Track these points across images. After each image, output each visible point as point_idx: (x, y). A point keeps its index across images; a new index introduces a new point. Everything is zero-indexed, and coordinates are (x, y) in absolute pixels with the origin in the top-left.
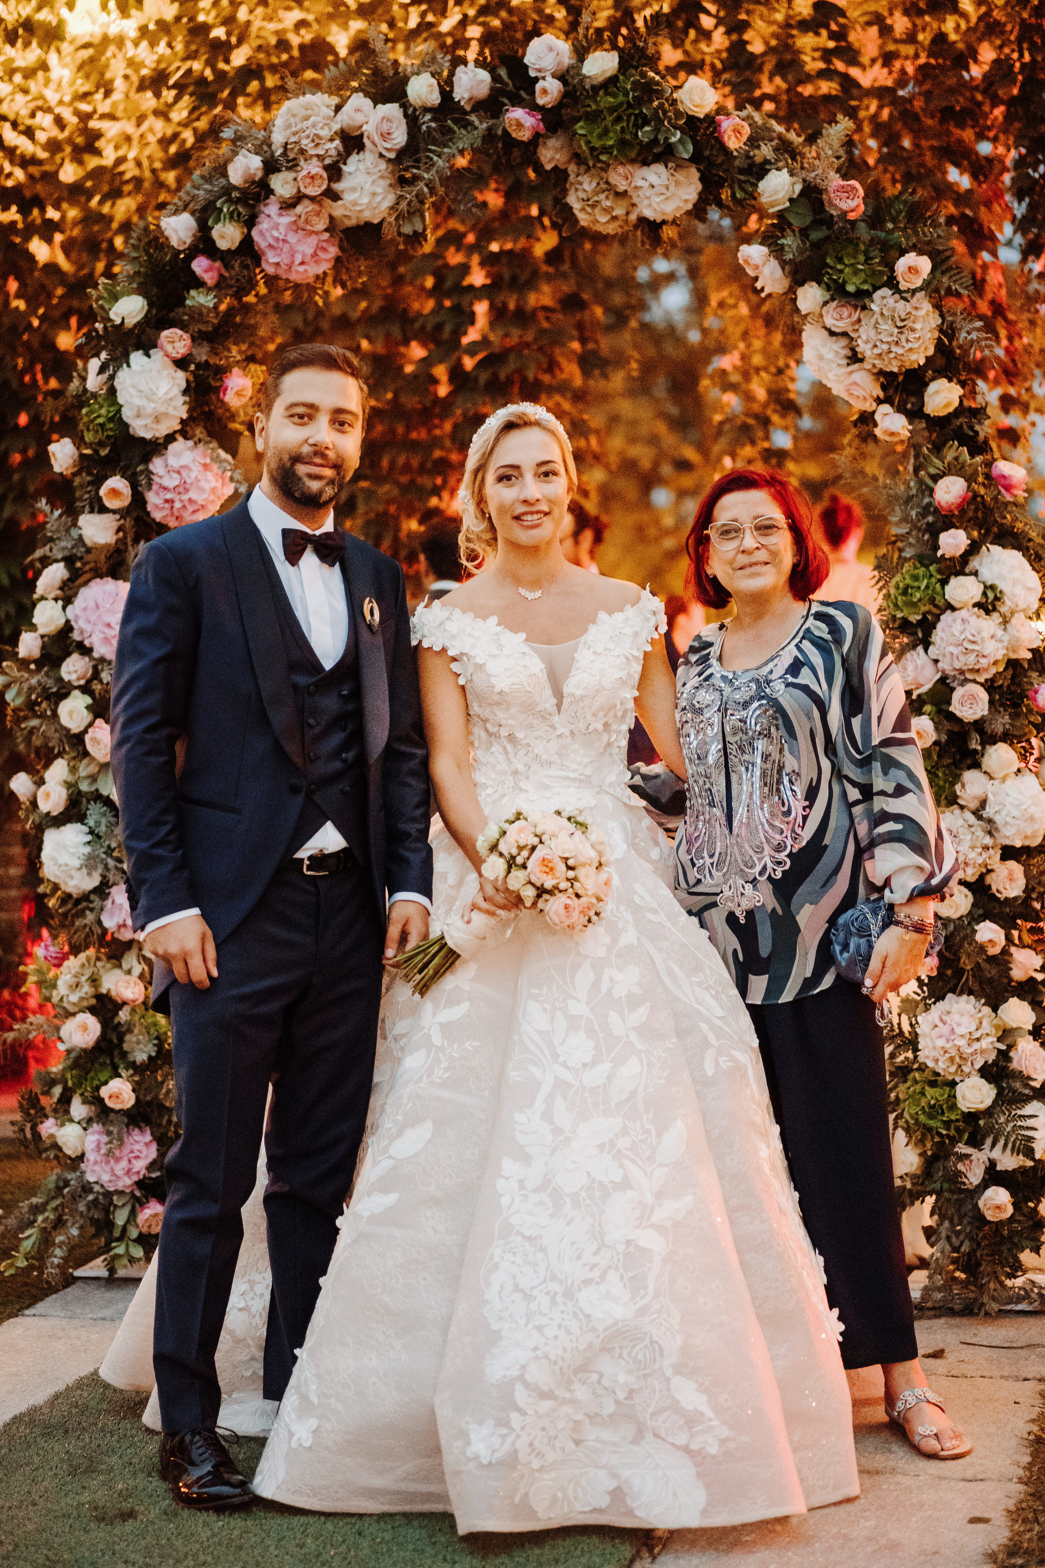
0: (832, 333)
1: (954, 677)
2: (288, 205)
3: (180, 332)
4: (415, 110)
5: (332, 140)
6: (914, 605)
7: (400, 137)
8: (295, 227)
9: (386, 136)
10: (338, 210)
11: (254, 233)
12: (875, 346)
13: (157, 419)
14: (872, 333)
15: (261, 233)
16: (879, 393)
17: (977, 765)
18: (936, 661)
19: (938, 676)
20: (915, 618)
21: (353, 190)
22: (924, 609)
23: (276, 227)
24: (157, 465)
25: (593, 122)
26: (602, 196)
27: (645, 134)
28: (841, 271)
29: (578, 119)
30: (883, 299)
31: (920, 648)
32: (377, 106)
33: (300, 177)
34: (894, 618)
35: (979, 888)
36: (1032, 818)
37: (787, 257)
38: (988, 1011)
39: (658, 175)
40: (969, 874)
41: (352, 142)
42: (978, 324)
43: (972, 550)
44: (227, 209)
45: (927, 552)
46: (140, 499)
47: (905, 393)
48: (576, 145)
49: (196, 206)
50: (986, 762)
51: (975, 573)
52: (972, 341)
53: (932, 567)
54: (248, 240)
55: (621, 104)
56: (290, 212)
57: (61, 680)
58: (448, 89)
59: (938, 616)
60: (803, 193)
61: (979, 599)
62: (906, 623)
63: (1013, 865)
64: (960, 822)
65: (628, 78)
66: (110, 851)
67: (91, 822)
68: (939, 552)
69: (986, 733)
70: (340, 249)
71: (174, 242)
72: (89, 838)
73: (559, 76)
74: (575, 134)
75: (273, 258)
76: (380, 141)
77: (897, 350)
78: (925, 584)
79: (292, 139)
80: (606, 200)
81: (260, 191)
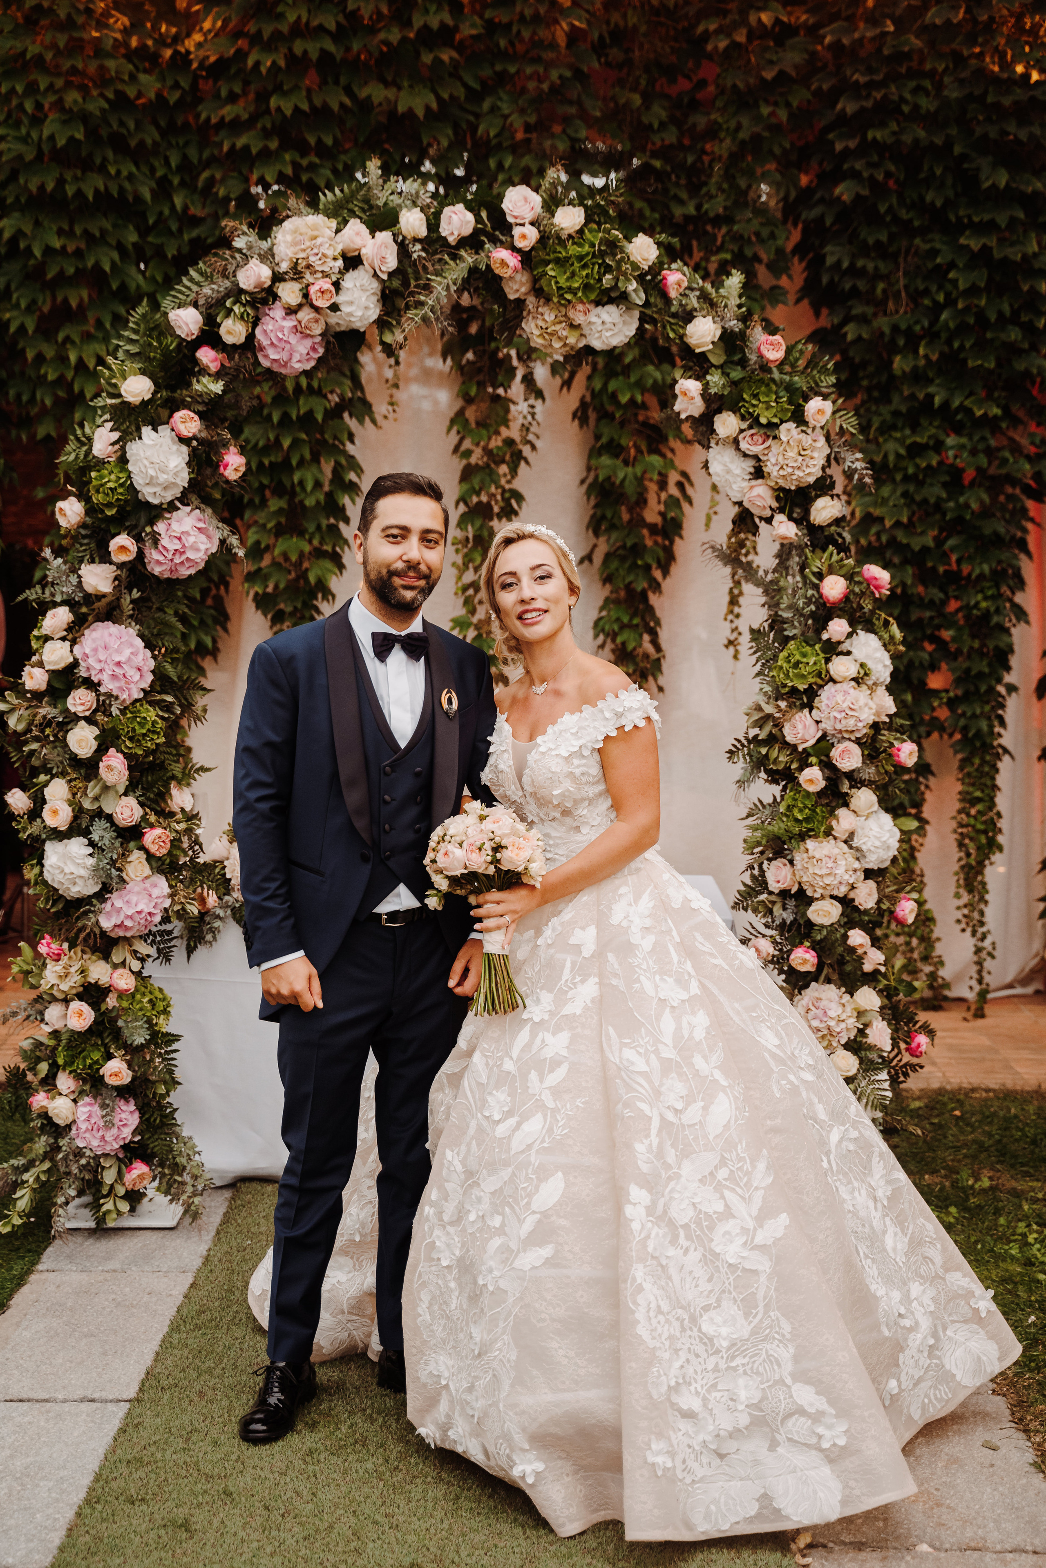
0: (745, 455)
1: (833, 736)
2: (291, 311)
3: (192, 414)
4: (404, 238)
5: (335, 259)
6: (803, 677)
7: (392, 263)
8: (295, 329)
9: (383, 259)
10: (334, 319)
11: (258, 332)
12: (783, 468)
14: (780, 458)
15: (265, 332)
16: (775, 505)
17: (846, 805)
18: (818, 722)
19: (820, 734)
20: (802, 687)
21: (351, 303)
22: (811, 680)
23: (282, 329)
24: (160, 527)
25: (562, 266)
26: (557, 327)
27: (607, 280)
28: (754, 406)
29: (547, 263)
30: (788, 431)
31: (806, 711)
32: (373, 233)
33: (313, 290)
34: (785, 686)
35: (846, 902)
36: (888, 847)
37: (713, 391)
38: (847, 997)
39: (609, 314)
40: (842, 891)
41: (352, 261)
42: (859, 455)
43: (850, 635)
44: (237, 309)
45: (810, 634)
46: (141, 554)
47: (794, 505)
48: (543, 283)
49: (201, 302)
50: (854, 803)
51: (848, 653)
52: (856, 470)
53: (817, 647)
54: (251, 337)
55: (587, 254)
56: (293, 317)
57: (67, 710)
58: (433, 224)
59: (821, 687)
60: (721, 338)
61: (855, 675)
62: (794, 690)
63: (871, 884)
64: (836, 851)
65: (590, 231)
66: (113, 863)
67: (95, 837)
68: (825, 636)
69: (855, 780)
70: (327, 350)
71: (182, 333)
72: (90, 850)
73: (535, 223)
74: (545, 274)
75: (272, 355)
76: (375, 263)
77: (799, 473)
78: (812, 660)
79: (301, 255)
80: (562, 330)
81: (267, 296)
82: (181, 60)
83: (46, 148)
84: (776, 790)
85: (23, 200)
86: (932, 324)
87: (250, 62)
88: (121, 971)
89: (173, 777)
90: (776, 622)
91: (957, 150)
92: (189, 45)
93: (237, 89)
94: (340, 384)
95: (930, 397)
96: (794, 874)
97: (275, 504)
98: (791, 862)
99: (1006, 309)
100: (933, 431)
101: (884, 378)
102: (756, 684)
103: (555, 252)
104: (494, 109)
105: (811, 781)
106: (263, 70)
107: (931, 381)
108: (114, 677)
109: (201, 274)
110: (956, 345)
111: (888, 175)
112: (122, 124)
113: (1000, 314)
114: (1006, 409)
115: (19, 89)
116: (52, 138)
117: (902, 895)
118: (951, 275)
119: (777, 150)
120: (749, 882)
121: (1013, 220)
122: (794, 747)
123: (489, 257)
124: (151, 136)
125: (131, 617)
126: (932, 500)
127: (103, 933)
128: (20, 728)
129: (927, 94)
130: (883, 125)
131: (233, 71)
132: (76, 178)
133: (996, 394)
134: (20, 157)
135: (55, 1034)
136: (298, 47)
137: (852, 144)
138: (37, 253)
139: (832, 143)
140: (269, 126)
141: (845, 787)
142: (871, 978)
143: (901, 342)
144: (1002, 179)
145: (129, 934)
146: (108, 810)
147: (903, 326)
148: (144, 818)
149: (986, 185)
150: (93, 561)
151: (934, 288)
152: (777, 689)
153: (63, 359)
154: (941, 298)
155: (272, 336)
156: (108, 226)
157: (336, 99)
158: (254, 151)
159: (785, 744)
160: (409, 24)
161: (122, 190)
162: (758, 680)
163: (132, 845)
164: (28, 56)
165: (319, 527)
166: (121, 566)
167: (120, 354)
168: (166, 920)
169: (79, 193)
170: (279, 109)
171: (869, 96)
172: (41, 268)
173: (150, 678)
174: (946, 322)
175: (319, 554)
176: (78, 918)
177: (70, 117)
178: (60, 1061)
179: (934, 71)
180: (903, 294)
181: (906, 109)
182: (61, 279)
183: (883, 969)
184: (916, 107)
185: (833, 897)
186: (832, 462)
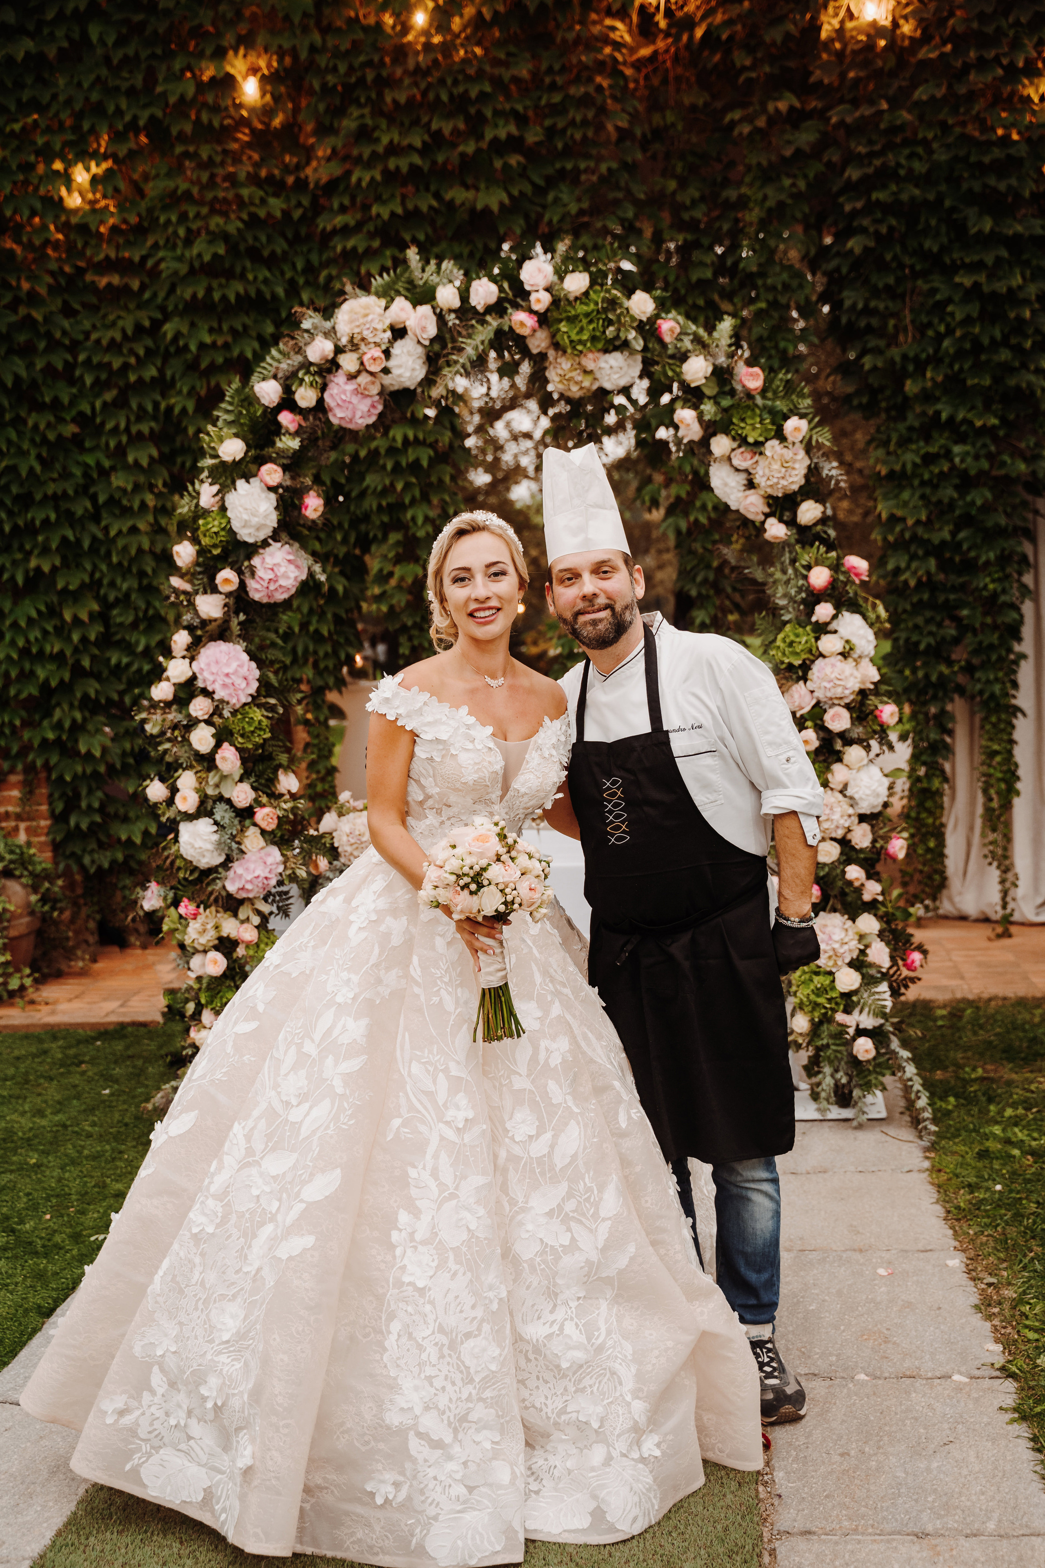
0: (738, 470)
1: (826, 702)
2: (352, 377)
3: (275, 467)
4: (441, 309)
5: (384, 331)
7: (432, 330)
8: (356, 392)
9: (424, 329)
10: (387, 380)
11: (326, 395)
12: (770, 479)
13: (258, 529)
14: (767, 471)
15: (332, 396)
16: (767, 510)
17: (840, 760)
18: (812, 692)
19: (814, 702)
20: (797, 662)
21: (400, 366)
22: (804, 656)
23: (344, 392)
24: (256, 561)
25: (573, 323)
26: (574, 374)
27: (610, 331)
28: (742, 428)
29: (561, 321)
30: (773, 447)
31: (801, 683)
32: (414, 307)
33: (366, 358)
34: (783, 662)
35: (844, 842)
36: (878, 795)
37: (707, 418)
38: (850, 923)
39: (615, 359)
40: (839, 834)
41: (399, 332)
42: (834, 464)
43: (835, 617)
44: (307, 379)
45: (803, 618)
46: (242, 585)
47: (783, 510)
48: (558, 337)
49: (280, 375)
50: (846, 758)
51: (835, 632)
52: (833, 477)
53: (808, 628)
54: (321, 401)
55: (593, 311)
56: (353, 382)
57: (189, 715)
58: (464, 295)
59: (813, 662)
60: (713, 373)
61: (840, 650)
62: (790, 666)
63: (866, 827)
64: (833, 800)
65: (594, 292)
66: (233, 837)
67: (218, 817)
68: (814, 619)
69: (847, 739)
70: (385, 406)
71: (265, 401)
72: (215, 828)
73: (547, 289)
74: (559, 330)
75: (340, 414)
76: (418, 332)
77: (784, 482)
78: (804, 639)
79: (357, 330)
80: (578, 376)
81: (331, 366)
82: (301, 185)
83: (197, 264)
85: (181, 307)
86: (937, 350)
87: (354, 179)
88: (246, 925)
89: (280, 766)
91: (948, 203)
92: (309, 171)
93: (346, 202)
95: (938, 413)
99: (998, 334)
100: (942, 441)
101: (899, 399)
103: (565, 311)
104: (556, 200)
106: (364, 184)
107: (938, 399)
108: (225, 686)
109: (280, 352)
110: (956, 367)
111: (891, 229)
112: (256, 239)
113: (993, 339)
114: (1003, 420)
115: (174, 219)
116: (200, 255)
117: (893, 834)
118: (950, 309)
119: (799, 215)
121: (998, 260)
123: (511, 320)
124: (280, 246)
125: (239, 636)
126: (946, 500)
127: (229, 896)
128: (155, 731)
129: (920, 158)
130: (884, 187)
131: (342, 187)
132: (221, 286)
133: (994, 407)
134: (176, 273)
135: (199, 979)
136: (392, 164)
137: (859, 205)
138: (193, 348)
139: (842, 206)
140: (372, 229)
141: (838, 745)
142: (871, 907)
143: (911, 368)
144: (987, 225)
145: (251, 896)
146: (226, 795)
147: (911, 354)
148: (256, 800)
149: (974, 231)
150: (205, 593)
151: (936, 321)
154: (942, 329)
155: (339, 399)
156: (248, 321)
157: (426, 203)
158: (360, 250)
160: (480, 137)
161: (259, 292)
163: (247, 822)
164: (179, 192)
166: (228, 595)
167: (220, 423)
168: (280, 883)
169: (224, 298)
170: (378, 215)
171: (870, 164)
172: (197, 359)
173: (256, 685)
174: (947, 349)
176: (208, 884)
177: (214, 237)
178: (203, 1001)
179: (925, 138)
180: (910, 328)
181: (902, 172)
182: (213, 368)
183: (880, 898)
184: (911, 170)
185: (832, 839)
186: (813, 471)
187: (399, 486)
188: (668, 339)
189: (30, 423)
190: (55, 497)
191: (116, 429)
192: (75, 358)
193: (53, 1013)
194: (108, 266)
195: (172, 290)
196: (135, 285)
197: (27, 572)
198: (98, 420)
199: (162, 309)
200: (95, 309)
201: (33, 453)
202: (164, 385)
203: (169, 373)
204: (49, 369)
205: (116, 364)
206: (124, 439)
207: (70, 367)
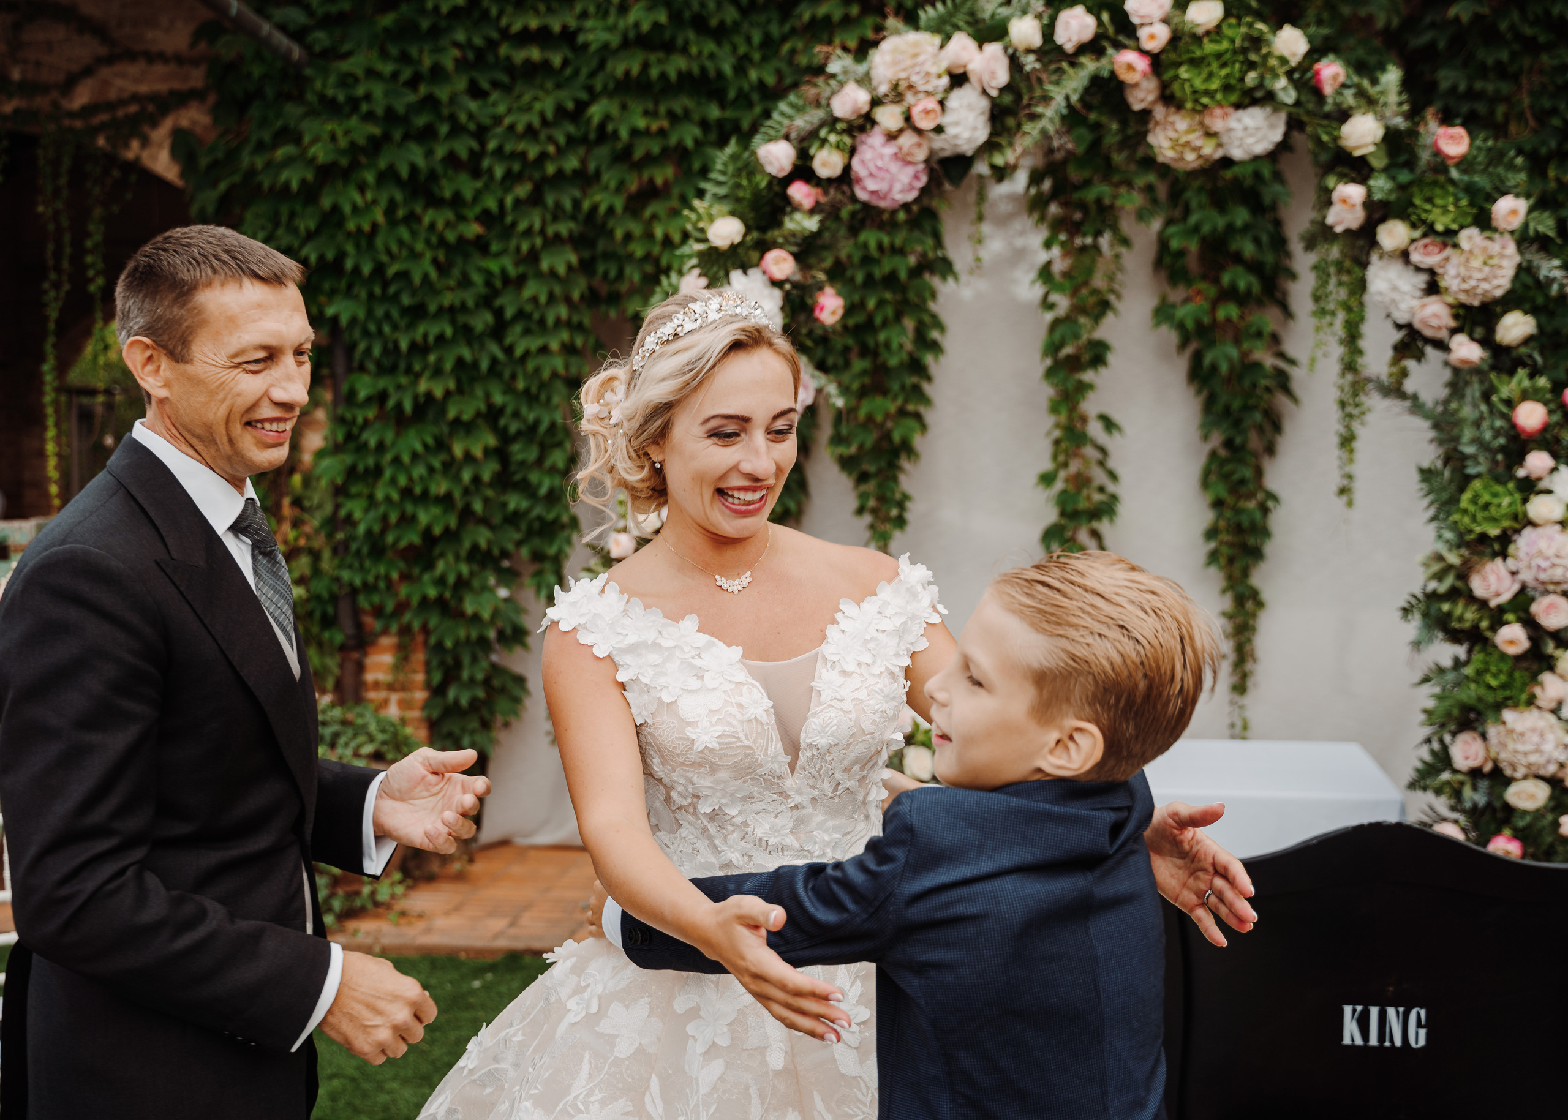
0: (1418, 269)
1: (1534, 589)
2: (892, 137)
3: (783, 254)
4: (1016, 50)
5: (939, 76)
7: (1002, 77)
8: (896, 157)
9: (993, 74)
10: (939, 143)
11: (856, 163)
12: (1464, 280)
14: (1462, 271)
15: (863, 162)
16: (1452, 324)
17: (1551, 669)
18: (1514, 573)
19: (1516, 587)
20: (1494, 532)
21: (956, 124)
22: (1506, 523)
23: (881, 156)
25: (1197, 67)
26: (1191, 137)
27: (1251, 78)
28: (1426, 211)
29: (1180, 65)
30: (1470, 237)
31: (1499, 561)
32: (980, 47)
33: (916, 112)
34: (1471, 531)
37: (1377, 196)
39: (1252, 117)
40: (1552, 769)
41: (958, 79)
42: (1557, 262)
43: (1551, 472)
44: (833, 138)
45: (1501, 470)
47: (1475, 324)
48: (1174, 88)
49: (793, 135)
50: (1560, 667)
51: (1549, 492)
52: (1554, 280)
53: (1511, 485)
54: (847, 169)
55: (1227, 51)
56: (893, 143)
58: (1048, 32)
59: (1518, 531)
60: (1384, 138)
61: (1560, 517)
62: (1483, 538)
65: (1230, 26)
68: (1521, 473)
70: (930, 179)
71: (772, 169)
73: (1165, 21)
74: (1177, 77)
75: (872, 185)
76: (986, 78)
77: (1485, 286)
78: (1506, 501)
79: (903, 75)
80: (1196, 139)
81: (864, 123)
83: (632, 35)
84: (1461, 651)
86: (1560, 144)
90: (1453, 458)
94: (922, 242)
96: (1487, 750)
97: (859, 364)
98: (1484, 736)
102: (1431, 530)
103: (1189, 51)
105: (1511, 642)
109: (793, 106)
116: (636, 24)
120: (1428, 757)
122: (1483, 604)
123: (1112, 63)
132: (659, 61)
134: (606, 45)
141: (1550, 648)
152: (1461, 535)
153: (649, 236)
155: (871, 166)
156: (690, 104)
159: (1471, 598)
162: (1434, 525)
165: (903, 387)
167: (708, 196)
169: (663, 75)
172: (628, 150)
175: (902, 413)
185: (1538, 777)
186: (1524, 271)
187: (871, 303)
188: (1328, 89)
189: (427, 220)
190: (452, 309)
191: (529, 232)
192: (483, 144)
193: (428, 931)
194: (525, 37)
195: (602, 65)
196: (557, 60)
197: (416, 397)
198: (509, 219)
199: (590, 89)
200: (507, 89)
201: (428, 255)
202: (585, 179)
203: (592, 166)
204: (452, 159)
205: (533, 152)
206: (538, 241)
207: (476, 157)
